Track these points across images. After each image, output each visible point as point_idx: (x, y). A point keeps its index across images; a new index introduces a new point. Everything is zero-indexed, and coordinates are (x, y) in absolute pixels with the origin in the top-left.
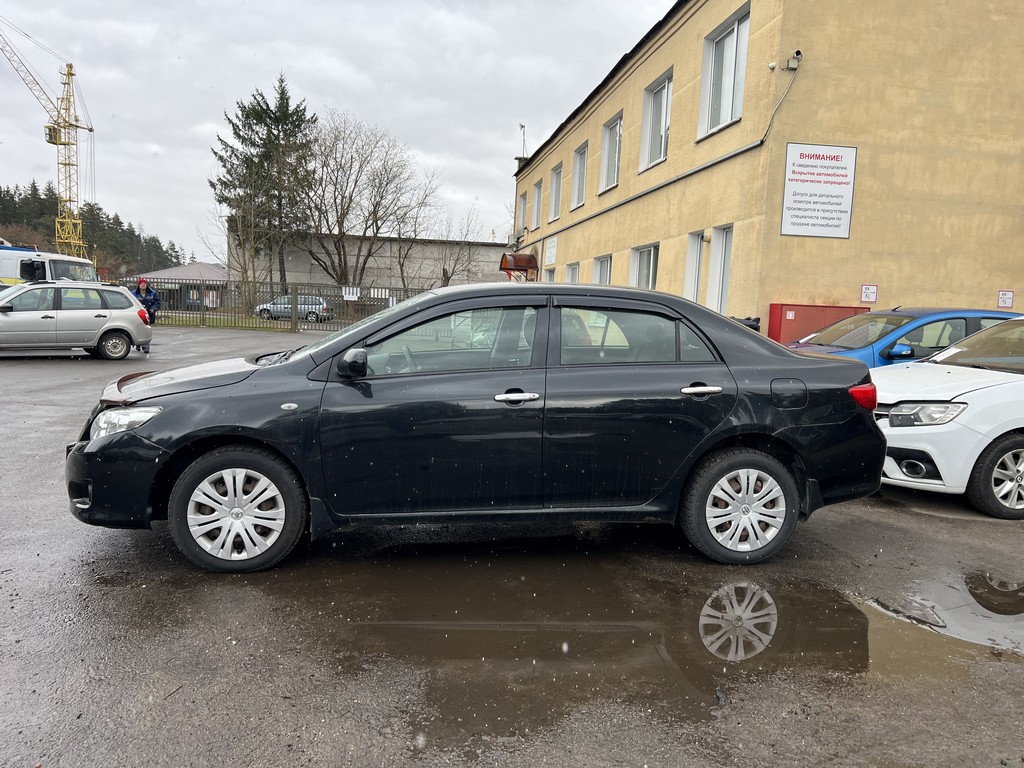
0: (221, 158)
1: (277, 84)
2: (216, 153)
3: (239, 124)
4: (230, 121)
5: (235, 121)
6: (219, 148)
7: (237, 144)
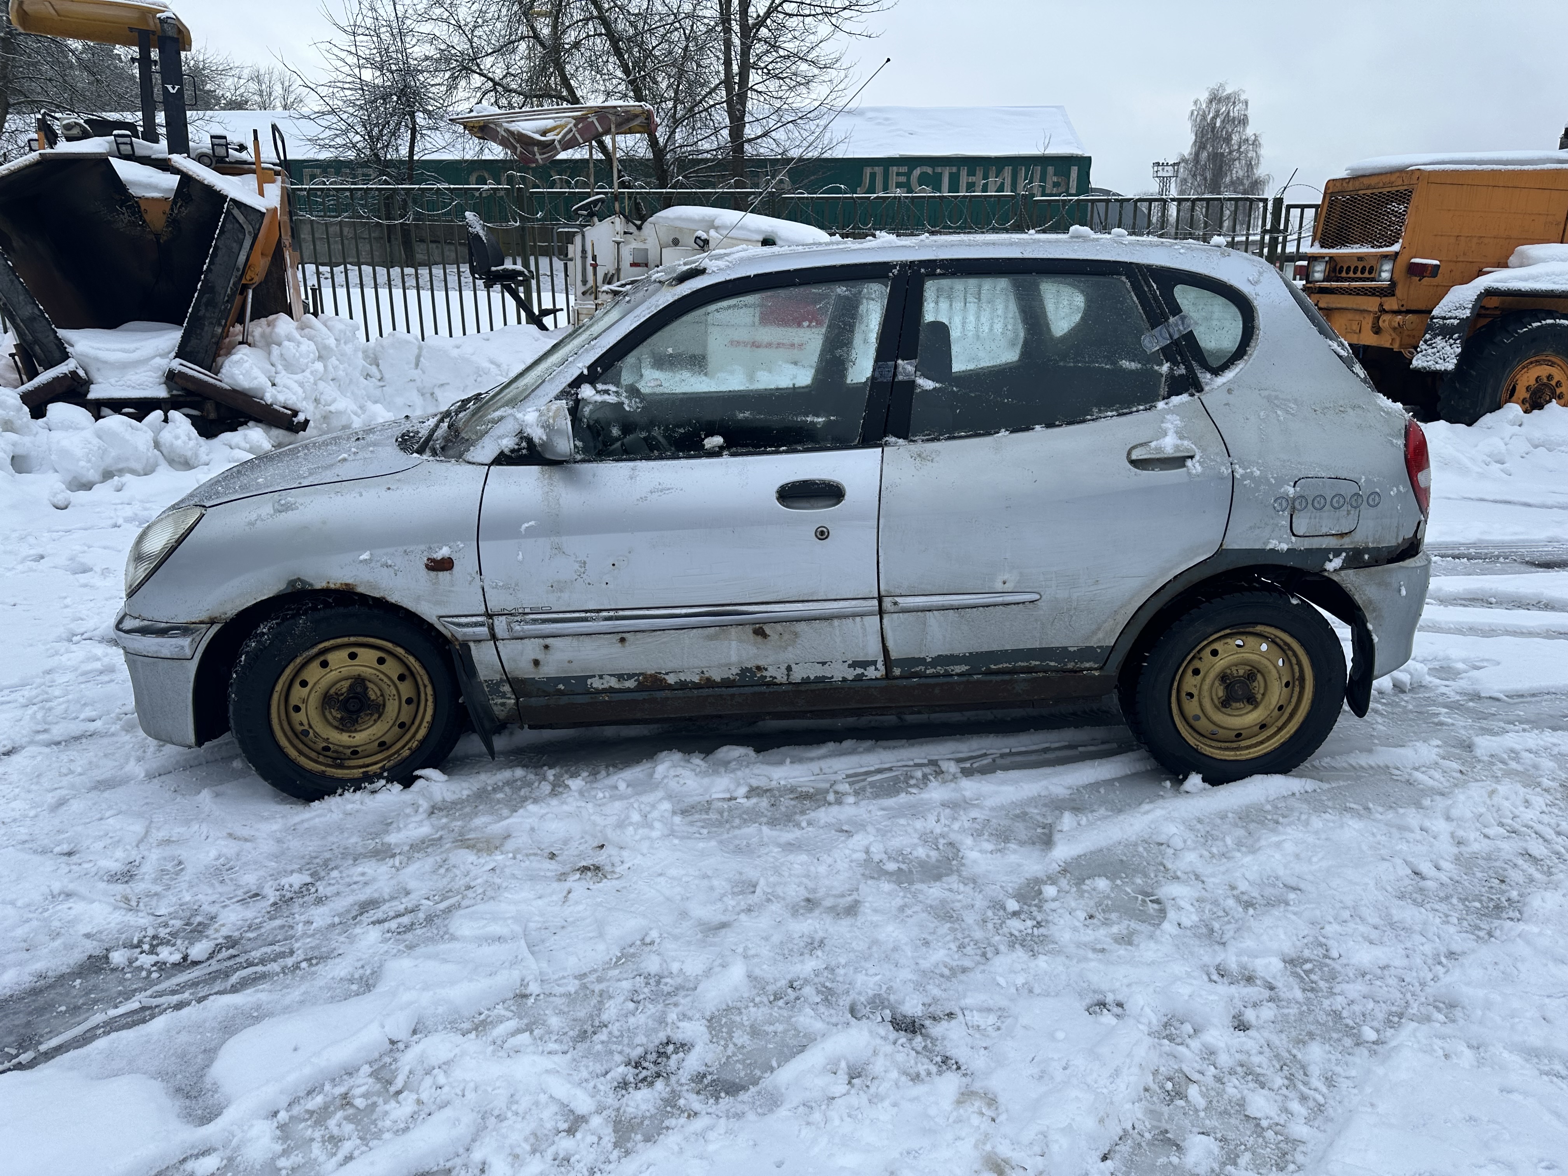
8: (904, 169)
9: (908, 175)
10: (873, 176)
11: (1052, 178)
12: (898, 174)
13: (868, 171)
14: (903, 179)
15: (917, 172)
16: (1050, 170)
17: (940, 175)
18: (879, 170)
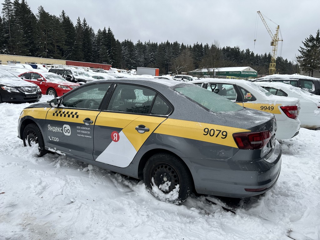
0: (300, 51)
1: (317, 32)
2: (299, 50)
3: (306, 43)
4: (303, 43)
5: (305, 42)
6: (300, 49)
7: (305, 48)
9: (231, 72)
16: (238, 72)
17: (234, 72)
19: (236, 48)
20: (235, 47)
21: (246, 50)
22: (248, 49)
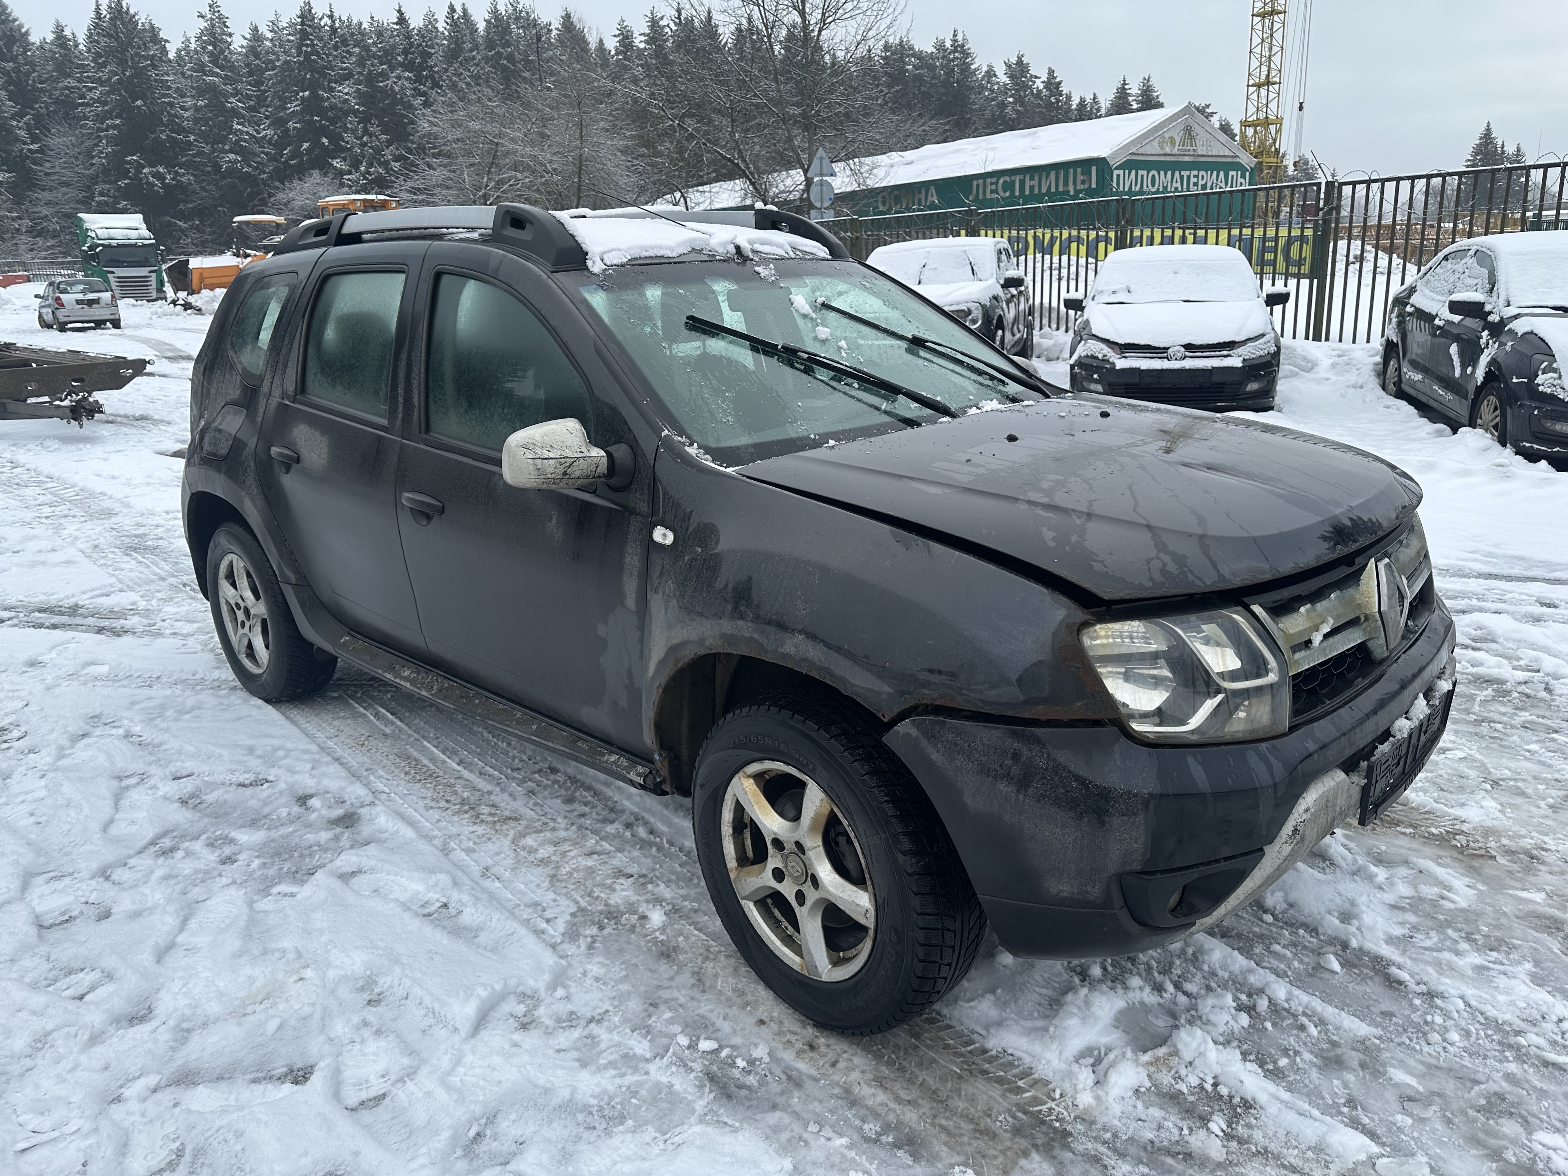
8: (994, 180)
9: (996, 183)
10: (978, 185)
11: (1080, 178)
12: (992, 184)
13: (975, 183)
14: (994, 187)
15: (1001, 181)
16: (1079, 170)
17: (1014, 181)
18: (981, 181)
19: (948, 44)
20: (940, 46)
21: (1008, 65)
22: (1020, 62)
